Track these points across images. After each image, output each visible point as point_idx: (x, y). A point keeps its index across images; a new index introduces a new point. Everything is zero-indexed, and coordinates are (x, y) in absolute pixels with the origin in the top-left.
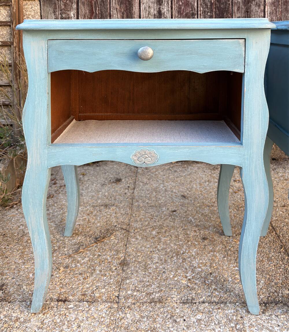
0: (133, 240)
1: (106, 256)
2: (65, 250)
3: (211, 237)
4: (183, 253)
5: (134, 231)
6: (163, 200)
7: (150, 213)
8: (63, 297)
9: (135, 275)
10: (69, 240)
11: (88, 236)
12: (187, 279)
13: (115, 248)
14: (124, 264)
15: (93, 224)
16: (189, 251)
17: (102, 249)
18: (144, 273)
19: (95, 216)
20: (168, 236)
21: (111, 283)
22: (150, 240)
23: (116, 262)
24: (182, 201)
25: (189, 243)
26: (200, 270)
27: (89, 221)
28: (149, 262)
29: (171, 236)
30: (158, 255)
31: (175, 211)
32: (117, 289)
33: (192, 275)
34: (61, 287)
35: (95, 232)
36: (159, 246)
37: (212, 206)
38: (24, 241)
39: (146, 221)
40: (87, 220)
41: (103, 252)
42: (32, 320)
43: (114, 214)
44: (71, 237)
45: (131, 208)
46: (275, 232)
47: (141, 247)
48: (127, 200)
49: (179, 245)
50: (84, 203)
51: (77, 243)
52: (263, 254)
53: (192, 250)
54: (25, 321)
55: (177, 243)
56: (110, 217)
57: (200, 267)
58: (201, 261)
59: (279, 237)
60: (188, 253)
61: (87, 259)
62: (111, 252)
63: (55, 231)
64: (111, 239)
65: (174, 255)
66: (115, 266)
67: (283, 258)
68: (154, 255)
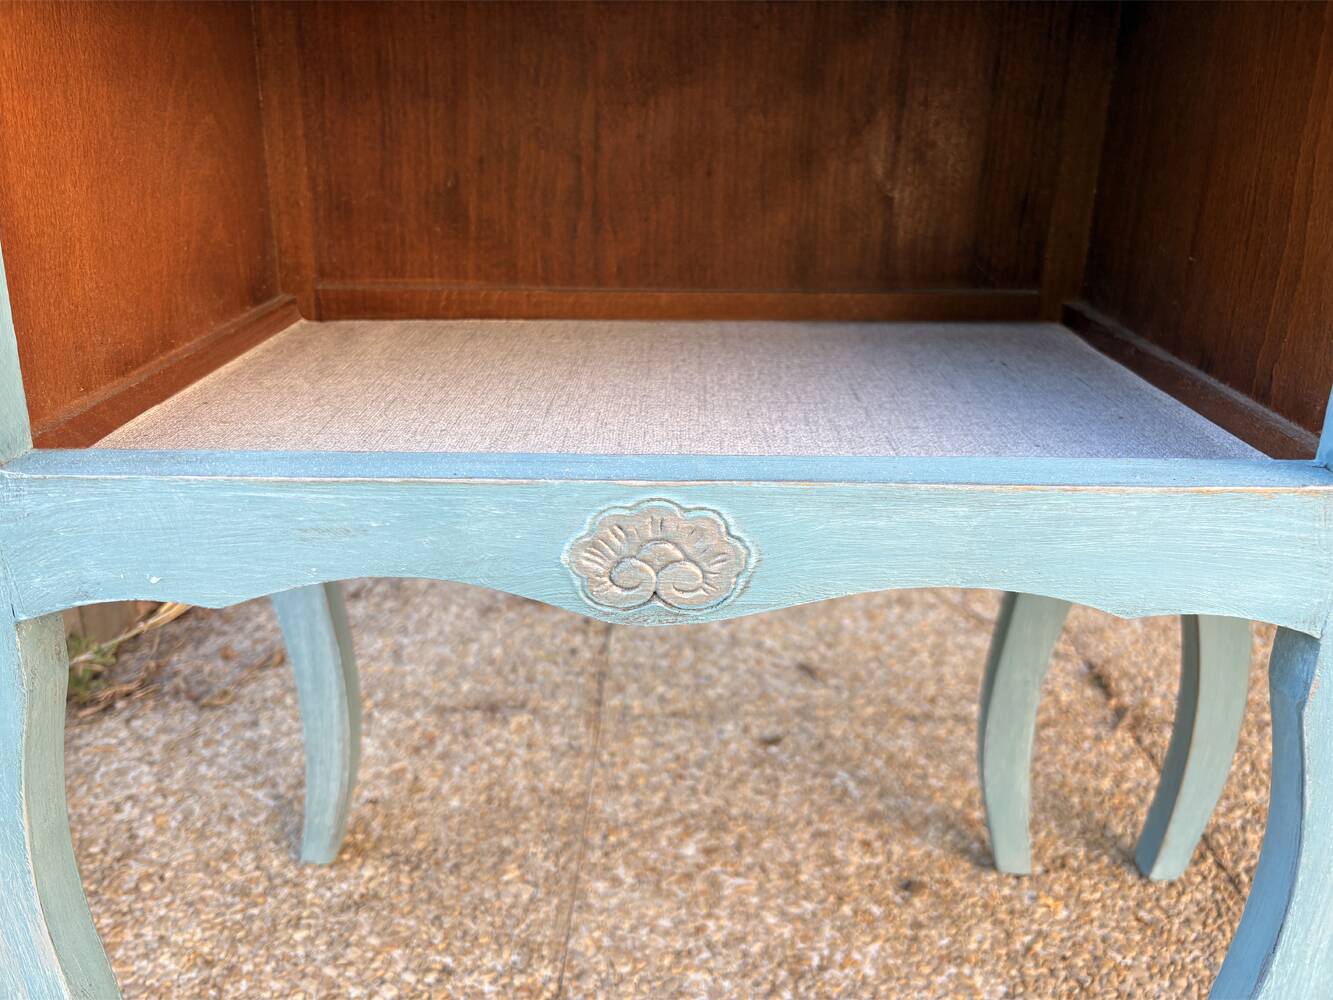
0: (601, 886)
1: (475, 975)
2: (299, 936)
3: (937, 875)
4: (822, 968)
5: (605, 837)
6: (726, 686)
7: (670, 747)
10: (323, 883)
11: (407, 861)
13: (517, 931)
15: (432, 798)
16: (847, 955)
17: (459, 934)
19: (444, 756)
20: (750, 868)
22: (675, 888)
24: (801, 690)
25: (847, 909)
27: (416, 787)
29: (764, 869)
30: (710, 971)
31: (775, 741)
35: (436, 841)
36: (711, 924)
37: (928, 717)
38: (126, 887)
39: (655, 789)
40: (409, 776)
41: (466, 952)
43: (522, 752)
44: (331, 866)
45: (594, 722)
46: (1214, 854)
47: (634, 929)
48: (581, 680)
49: (801, 918)
50: (404, 696)
51: (356, 897)
52: (1183, 983)
53: (859, 949)
55: (794, 910)
56: (505, 768)
59: (1234, 880)
60: (842, 967)
62: (499, 953)
63: (264, 837)
64: (506, 878)
65: (783, 974)
68: (692, 976)
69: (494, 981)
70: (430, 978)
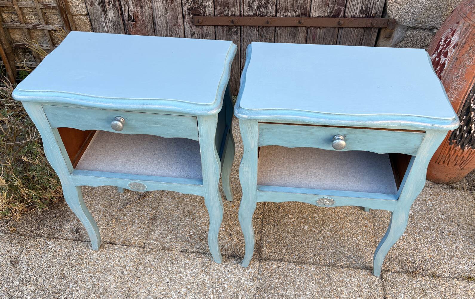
0: (165, 199)
1: (144, 211)
2: (119, 204)
4: (194, 214)
8: (113, 241)
9: (159, 229)
10: (122, 195)
11: (135, 193)
12: (190, 235)
13: (151, 205)
14: (154, 219)
16: (199, 212)
17: (142, 205)
18: (164, 227)
21: (143, 233)
22: (176, 200)
23: (149, 217)
25: (202, 205)
26: (200, 228)
28: (170, 219)
29: (191, 198)
30: (178, 213)
32: (145, 238)
33: (194, 232)
34: (113, 234)
36: (180, 206)
41: (143, 208)
42: (94, 254)
44: (123, 193)
47: (169, 206)
49: (194, 206)
51: (127, 198)
54: (90, 255)
55: (194, 205)
57: (201, 226)
58: (203, 221)
60: (197, 214)
61: (131, 213)
62: (147, 208)
64: (150, 197)
65: (188, 214)
66: (148, 220)
67: (257, 224)
68: (175, 214)
69: (146, 213)
70: (137, 212)
